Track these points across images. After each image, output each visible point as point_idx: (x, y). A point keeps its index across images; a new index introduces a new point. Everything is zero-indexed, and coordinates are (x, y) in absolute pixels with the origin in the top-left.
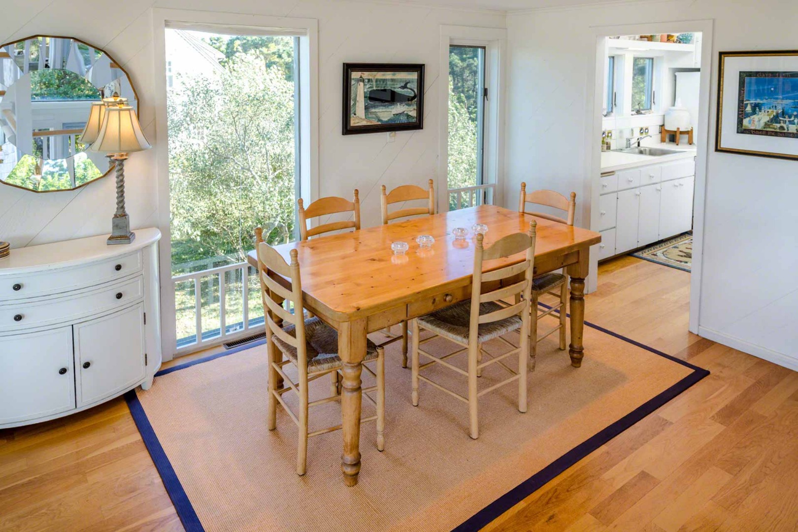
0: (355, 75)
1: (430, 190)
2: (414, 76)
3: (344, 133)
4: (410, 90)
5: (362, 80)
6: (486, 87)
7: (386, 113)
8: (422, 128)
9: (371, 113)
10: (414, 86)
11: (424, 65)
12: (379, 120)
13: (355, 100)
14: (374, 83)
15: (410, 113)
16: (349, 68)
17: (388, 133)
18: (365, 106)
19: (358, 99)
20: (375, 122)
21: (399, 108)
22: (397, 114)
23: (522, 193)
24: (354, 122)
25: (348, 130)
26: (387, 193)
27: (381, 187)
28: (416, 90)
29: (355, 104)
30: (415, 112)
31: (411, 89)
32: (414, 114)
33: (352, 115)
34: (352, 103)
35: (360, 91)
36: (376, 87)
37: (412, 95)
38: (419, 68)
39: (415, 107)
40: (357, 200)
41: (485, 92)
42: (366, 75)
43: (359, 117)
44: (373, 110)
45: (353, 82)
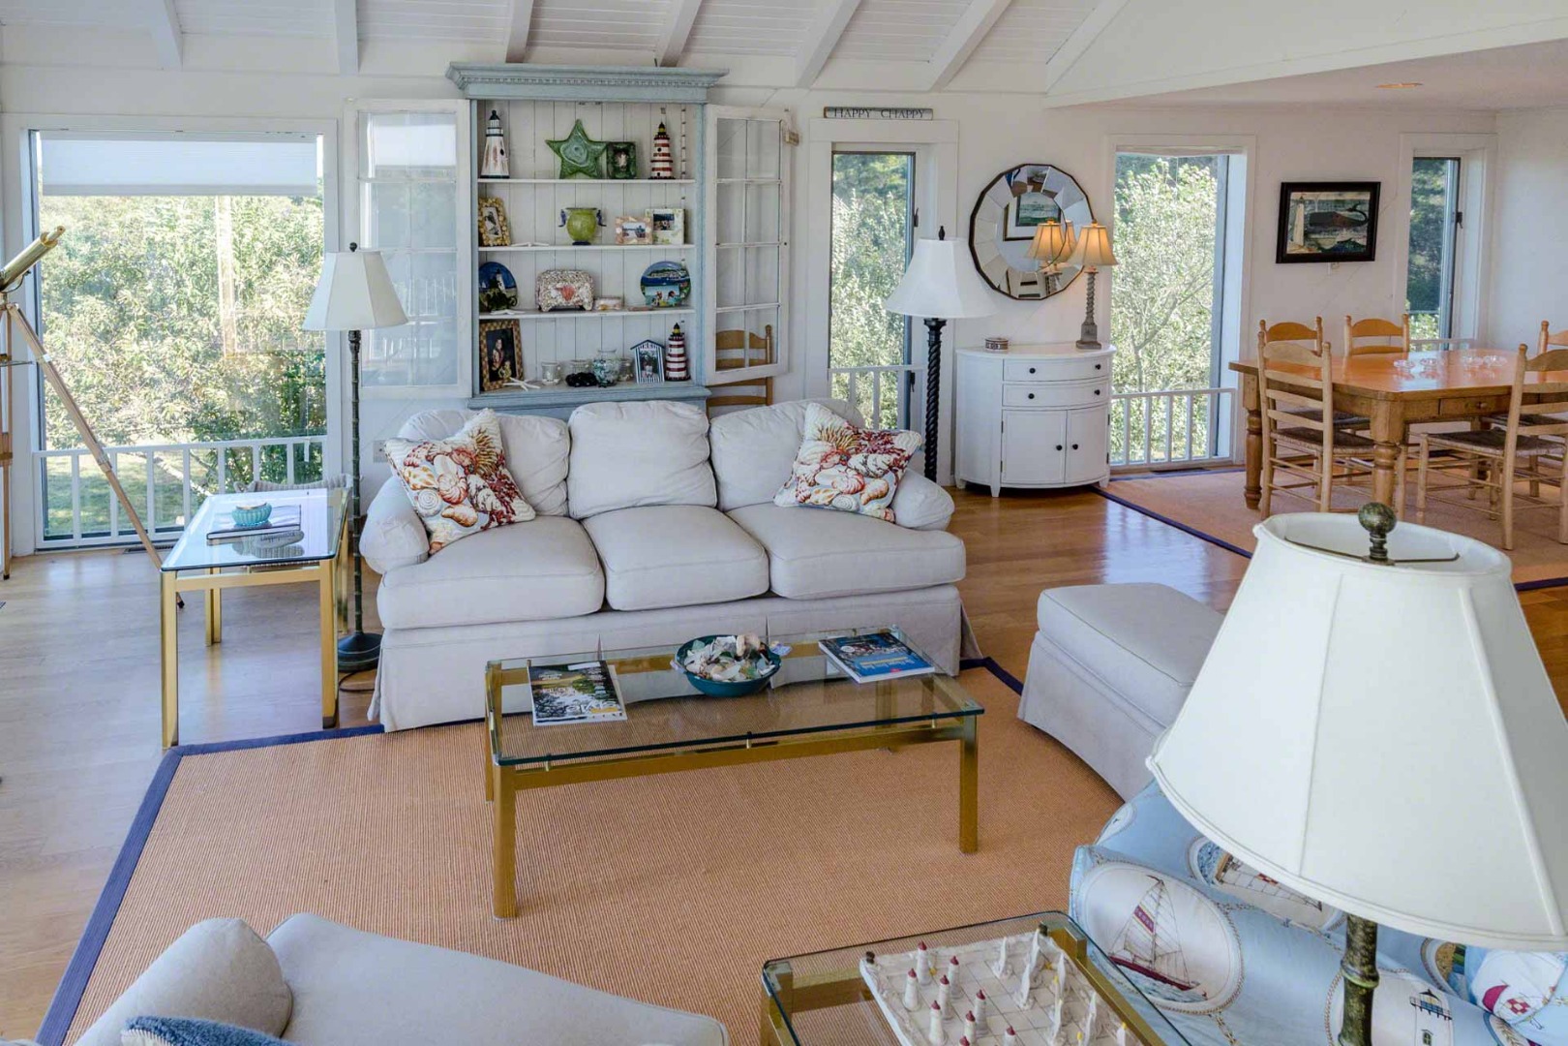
0: (1295, 196)
1: (1405, 326)
2: (1366, 196)
3: (1278, 261)
4: (1359, 214)
5: (1302, 201)
6: (1459, 210)
7: (1329, 241)
8: (1373, 260)
9: (1310, 239)
10: (1366, 208)
11: (1380, 183)
12: (1320, 248)
13: (1293, 224)
14: (1316, 205)
15: (1359, 241)
16: (1287, 189)
17: (1329, 264)
18: (1305, 231)
19: (1296, 223)
20: (1315, 250)
21: (1344, 235)
22: (1342, 242)
23: (1543, 333)
24: (1291, 249)
25: (1283, 257)
26: (1353, 324)
27: (1346, 318)
28: (1367, 213)
29: (1292, 229)
30: (1365, 239)
31: (1360, 212)
32: (1363, 241)
33: (1289, 241)
34: (1290, 227)
35: (1299, 216)
36: (1319, 208)
37: (1363, 219)
38: (1373, 188)
39: (1365, 234)
40: (1321, 329)
41: (1458, 217)
42: (1308, 196)
43: (1296, 244)
44: (1313, 236)
45: (1292, 204)
